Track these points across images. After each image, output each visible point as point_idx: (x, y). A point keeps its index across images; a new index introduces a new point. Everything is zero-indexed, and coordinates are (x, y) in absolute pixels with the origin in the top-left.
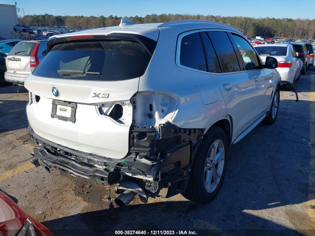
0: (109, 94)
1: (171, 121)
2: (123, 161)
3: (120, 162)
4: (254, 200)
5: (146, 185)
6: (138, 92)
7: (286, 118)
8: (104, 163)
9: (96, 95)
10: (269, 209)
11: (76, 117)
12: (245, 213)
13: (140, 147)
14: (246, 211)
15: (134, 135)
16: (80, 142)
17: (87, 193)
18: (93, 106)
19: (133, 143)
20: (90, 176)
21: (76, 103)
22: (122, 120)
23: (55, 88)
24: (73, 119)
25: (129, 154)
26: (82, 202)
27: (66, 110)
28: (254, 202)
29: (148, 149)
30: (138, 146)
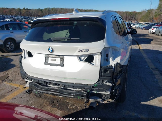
0: (89, 50)
1: (119, 62)
2: (95, 85)
3: (93, 85)
4: (143, 97)
5: (102, 96)
6: (105, 47)
7: (134, 57)
8: (84, 87)
9: (81, 51)
10: (151, 100)
11: (64, 64)
12: (142, 104)
13: (105, 77)
14: (142, 103)
15: (102, 71)
16: (67, 77)
17: (58, 105)
18: (76, 57)
19: (101, 75)
20: (74, 95)
21: (64, 56)
22: (93, 63)
23: (51, 48)
24: (62, 65)
25: (98, 81)
26: (58, 111)
27: (56, 60)
28: (143, 98)
29: (109, 78)
30: (104, 76)
